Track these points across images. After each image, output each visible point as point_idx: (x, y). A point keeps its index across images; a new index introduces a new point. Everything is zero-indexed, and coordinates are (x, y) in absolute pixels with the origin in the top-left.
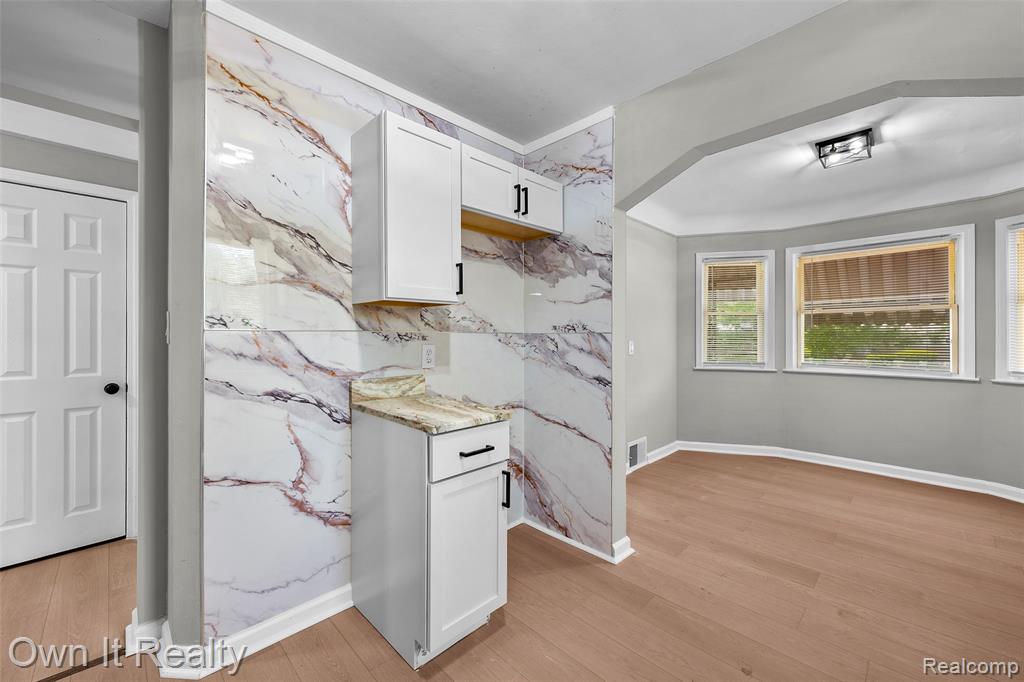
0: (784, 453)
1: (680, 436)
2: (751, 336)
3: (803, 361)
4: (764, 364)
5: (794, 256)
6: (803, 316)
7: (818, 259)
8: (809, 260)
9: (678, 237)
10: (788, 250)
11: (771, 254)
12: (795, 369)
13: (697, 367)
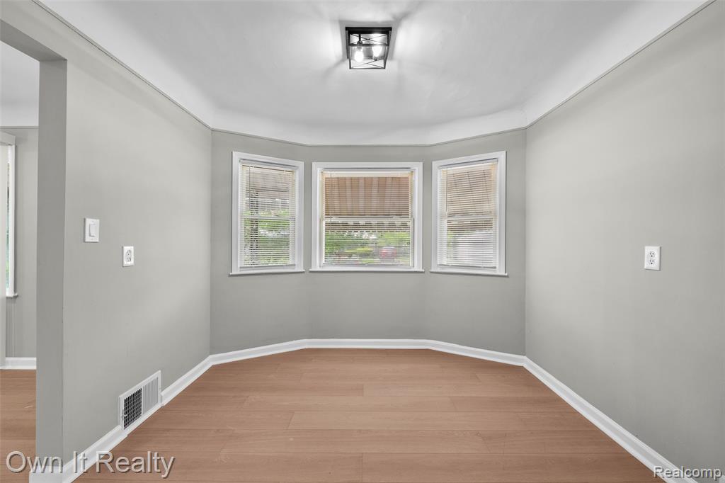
0: (309, 343)
1: (214, 350)
2: (285, 240)
3: (324, 262)
4: (294, 265)
5: (319, 170)
6: (324, 223)
7: (335, 174)
8: (328, 174)
9: (213, 130)
10: (314, 164)
11: (301, 165)
12: (318, 269)
13: (233, 273)
